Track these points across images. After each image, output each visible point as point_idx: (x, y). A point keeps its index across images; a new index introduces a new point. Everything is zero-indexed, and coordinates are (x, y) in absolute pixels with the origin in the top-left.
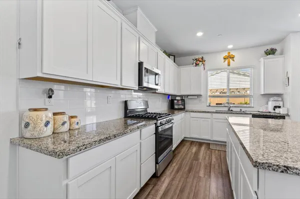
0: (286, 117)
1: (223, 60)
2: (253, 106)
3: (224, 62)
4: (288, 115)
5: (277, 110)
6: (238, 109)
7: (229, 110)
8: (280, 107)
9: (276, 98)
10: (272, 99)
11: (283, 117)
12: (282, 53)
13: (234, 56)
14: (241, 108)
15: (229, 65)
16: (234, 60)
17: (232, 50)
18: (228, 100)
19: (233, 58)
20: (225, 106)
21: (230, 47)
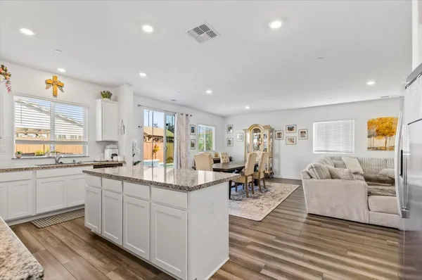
0: (123, 165)
1: (45, 85)
2: (87, 155)
3: (47, 88)
4: (125, 162)
5: (115, 158)
6: (69, 161)
7: (57, 162)
8: (116, 155)
9: (112, 146)
10: (109, 147)
11: (120, 165)
12: (116, 100)
13: (63, 84)
14: (74, 159)
15: (55, 95)
16: (62, 90)
17: (61, 75)
18: (54, 148)
19: (61, 86)
20: (50, 158)
21: (61, 70)
